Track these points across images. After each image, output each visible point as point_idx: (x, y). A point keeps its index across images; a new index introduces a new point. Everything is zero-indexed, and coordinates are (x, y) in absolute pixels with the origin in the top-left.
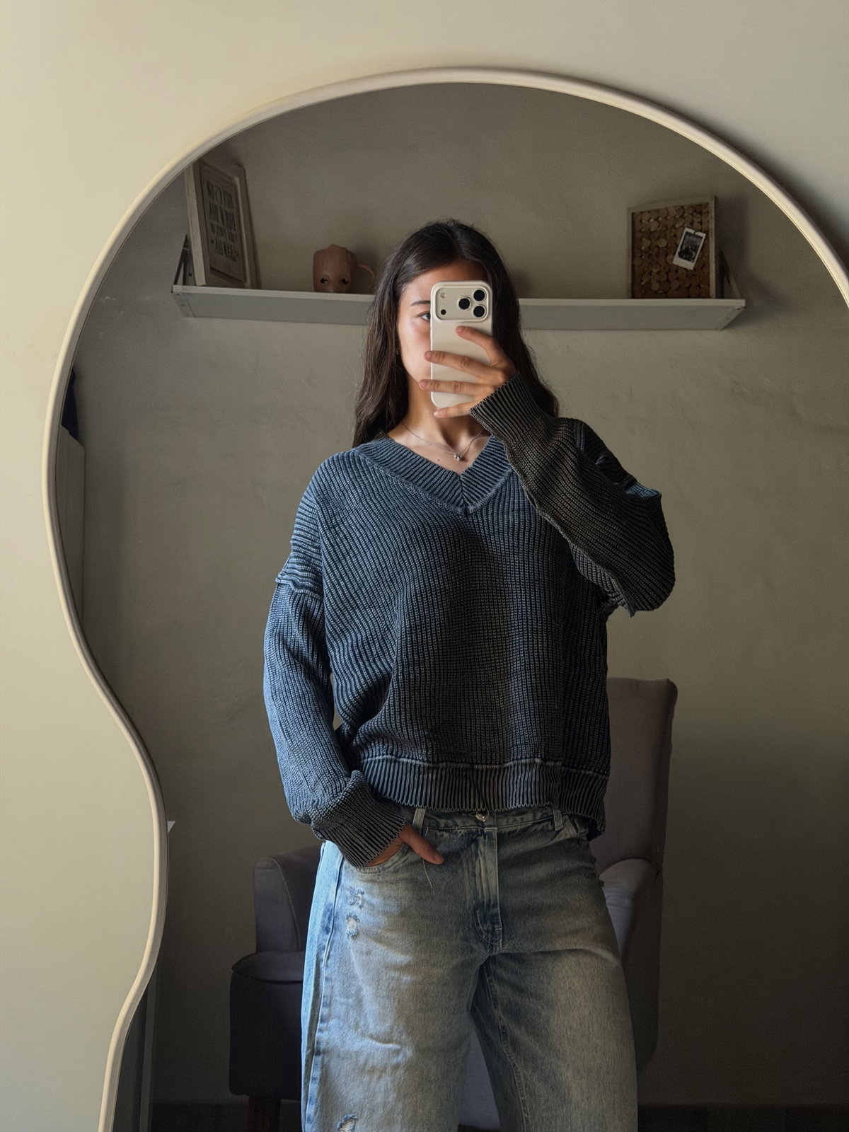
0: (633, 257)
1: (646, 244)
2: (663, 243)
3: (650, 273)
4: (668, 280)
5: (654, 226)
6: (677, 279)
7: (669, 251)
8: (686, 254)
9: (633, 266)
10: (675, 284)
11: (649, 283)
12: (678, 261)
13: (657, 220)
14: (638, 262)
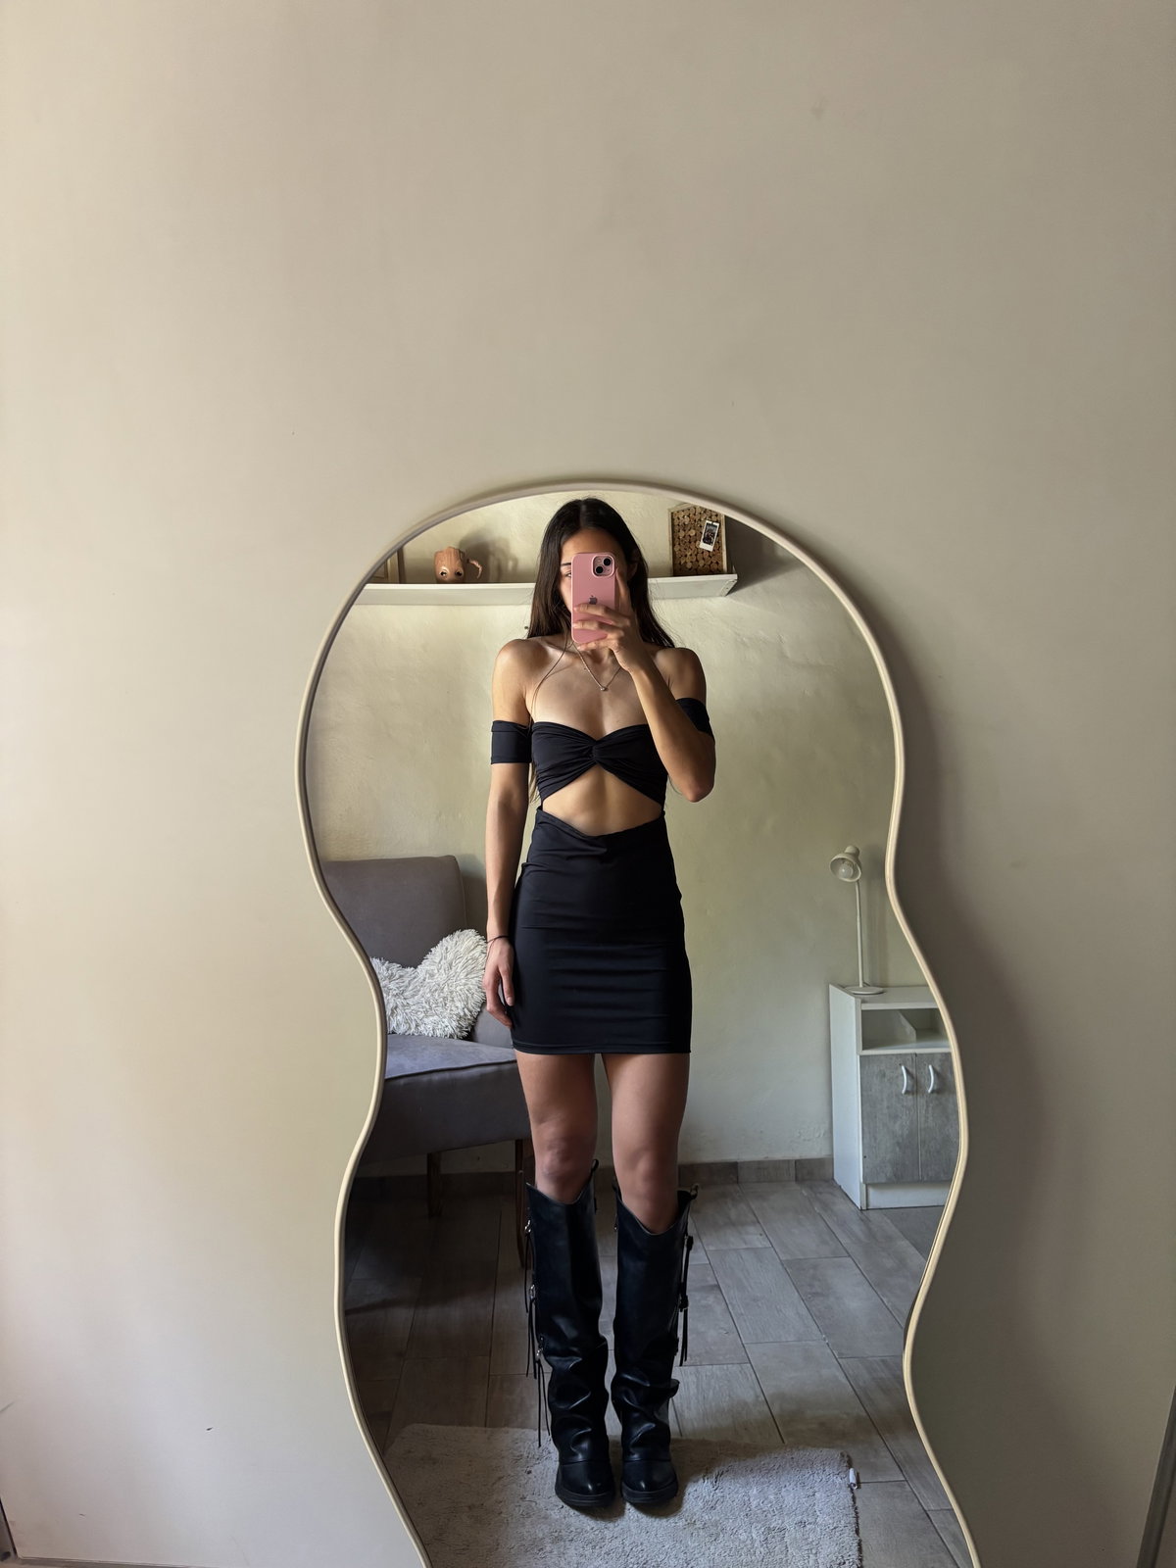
0: (674, 545)
1: (682, 534)
2: (693, 533)
3: (686, 556)
4: (697, 560)
5: (687, 520)
6: (703, 559)
7: (696, 539)
8: (708, 540)
9: (674, 552)
10: (701, 563)
11: (686, 562)
12: (703, 546)
13: (688, 516)
14: (677, 549)
